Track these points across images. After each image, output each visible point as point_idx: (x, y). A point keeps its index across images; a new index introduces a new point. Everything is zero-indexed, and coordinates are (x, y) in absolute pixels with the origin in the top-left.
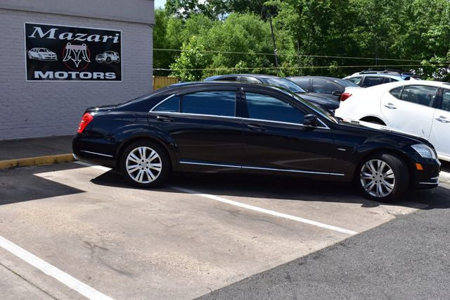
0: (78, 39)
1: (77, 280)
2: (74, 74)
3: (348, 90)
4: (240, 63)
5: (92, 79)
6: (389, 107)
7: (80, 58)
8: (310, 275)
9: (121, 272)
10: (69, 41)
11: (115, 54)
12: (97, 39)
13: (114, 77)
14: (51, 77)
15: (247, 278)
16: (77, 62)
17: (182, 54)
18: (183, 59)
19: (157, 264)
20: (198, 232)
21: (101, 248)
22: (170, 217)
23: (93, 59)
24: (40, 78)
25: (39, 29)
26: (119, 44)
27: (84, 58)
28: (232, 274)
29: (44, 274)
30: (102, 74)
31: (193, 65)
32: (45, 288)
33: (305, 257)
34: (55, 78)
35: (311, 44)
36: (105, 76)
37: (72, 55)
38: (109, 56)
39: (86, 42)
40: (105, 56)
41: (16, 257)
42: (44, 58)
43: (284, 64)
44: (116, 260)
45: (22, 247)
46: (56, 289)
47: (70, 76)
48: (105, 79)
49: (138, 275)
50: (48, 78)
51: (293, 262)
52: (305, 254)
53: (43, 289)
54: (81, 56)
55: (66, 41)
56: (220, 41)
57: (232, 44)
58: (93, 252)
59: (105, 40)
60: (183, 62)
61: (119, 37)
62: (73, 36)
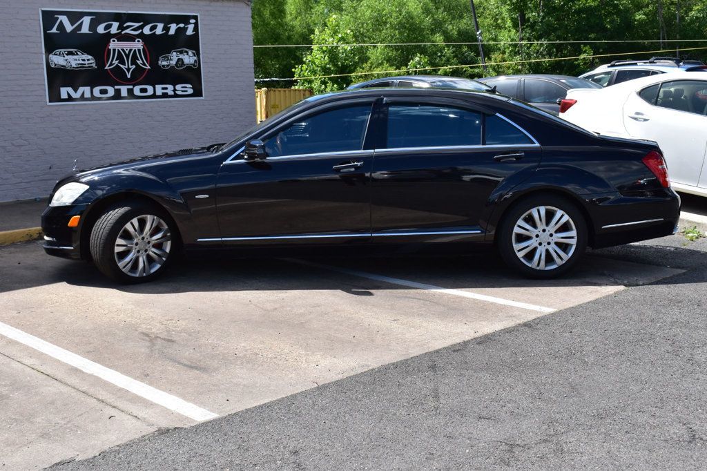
0: (127, 31)
1: (130, 378)
2: (124, 90)
3: (571, 95)
4: (417, 59)
5: (154, 96)
6: (636, 119)
7: (134, 62)
8: (466, 363)
9: (192, 367)
10: (114, 36)
11: (190, 53)
12: (159, 30)
13: (190, 91)
14: (88, 95)
15: (373, 369)
16: (128, 69)
17: (315, 47)
18: (317, 56)
19: (245, 356)
20: (311, 316)
21: (164, 339)
22: (271, 298)
23: (154, 63)
24: (70, 99)
25: (64, 19)
26: (195, 37)
27: (139, 62)
28: (353, 364)
29: (83, 372)
30: (170, 87)
31: (335, 65)
32: (85, 388)
33: (466, 343)
34: (93, 98)
35: (544, 18)
36: (175, 90)
37: (120, 59)
38: (181, 56)
39: (142, 36)
40: (174, 57)
41: (42, 354)
42: (74, 65)
43: (496, 56)
44: (186, 354)
45: (51, 342)
46: (100, 389)
47: (118, 92)
48: (176, 96)
49: (216, 369)
50: (82, 98)
51: (445, 348)
52: (467, 338)
53: (81, 389)
54: (135, 58)
55: (108, 37)
56: (379, 22)
57: (401, 26)
58: (154, 345)
59: (172, 32)
60: (317, 62)
61: (196, 25)
62: (121, 28)
